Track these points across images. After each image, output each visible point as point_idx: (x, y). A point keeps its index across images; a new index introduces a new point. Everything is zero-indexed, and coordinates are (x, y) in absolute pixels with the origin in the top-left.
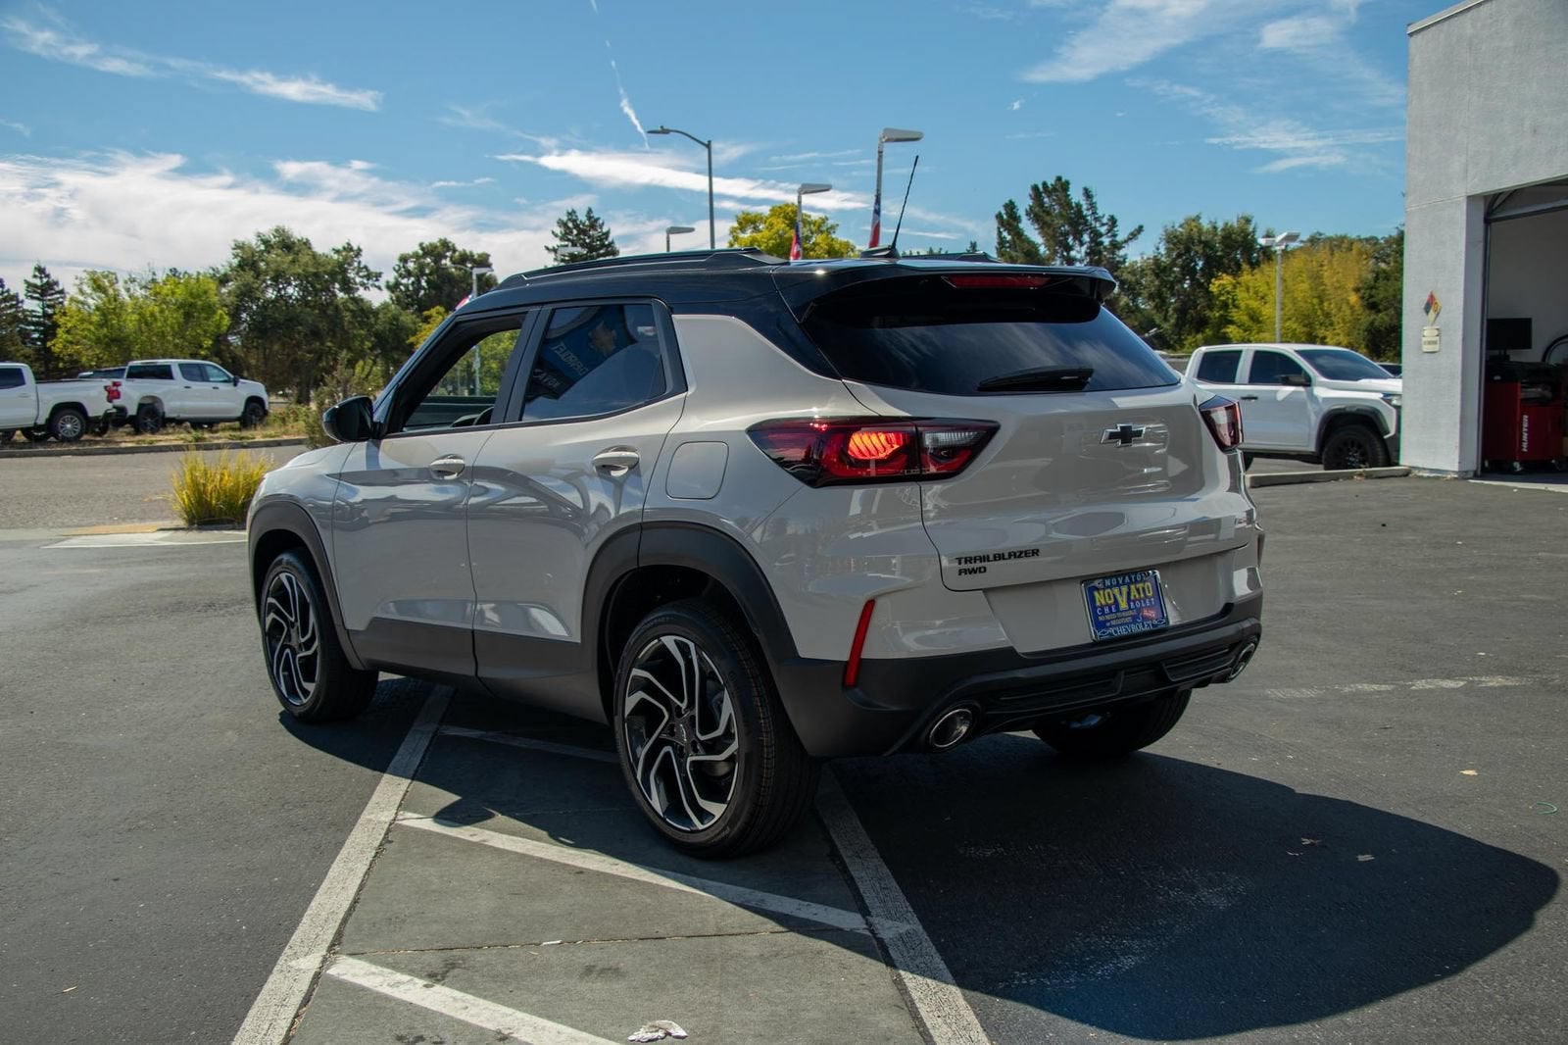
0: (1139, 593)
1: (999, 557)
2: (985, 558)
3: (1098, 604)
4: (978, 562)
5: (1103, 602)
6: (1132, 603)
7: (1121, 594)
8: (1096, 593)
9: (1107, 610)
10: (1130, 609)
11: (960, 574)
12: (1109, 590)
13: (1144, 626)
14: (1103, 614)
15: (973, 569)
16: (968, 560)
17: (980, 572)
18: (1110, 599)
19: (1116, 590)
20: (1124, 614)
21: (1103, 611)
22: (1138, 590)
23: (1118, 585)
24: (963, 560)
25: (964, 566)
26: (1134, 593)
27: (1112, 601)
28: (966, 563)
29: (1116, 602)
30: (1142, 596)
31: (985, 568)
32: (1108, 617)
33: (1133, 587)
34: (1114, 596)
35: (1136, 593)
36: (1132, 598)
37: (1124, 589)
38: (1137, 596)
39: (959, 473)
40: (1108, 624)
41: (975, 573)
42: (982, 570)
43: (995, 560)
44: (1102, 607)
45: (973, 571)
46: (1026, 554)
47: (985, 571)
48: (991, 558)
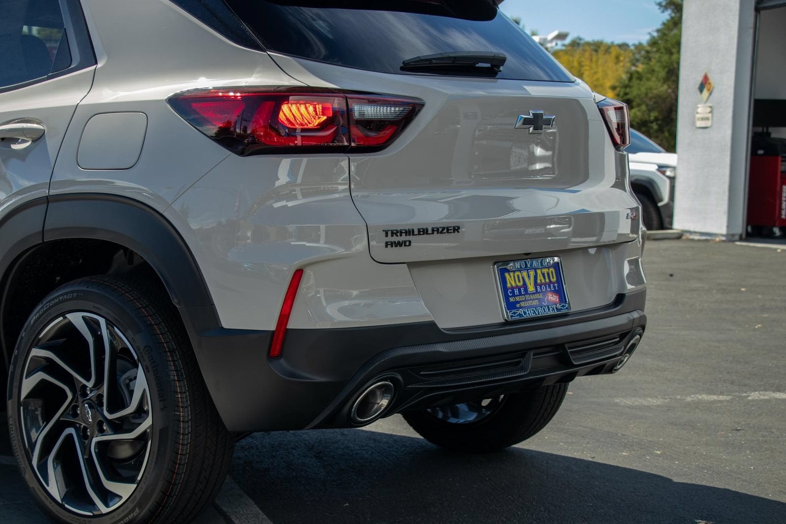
0: (544, 278)
1: (423, 231)
2: (409, 232)
3: (509, 285)
4: (404, 235)
5: (514, 285)
6: (538, 288)
7: (529, 276)
8: (507, 275)
9: (516, 291)
10: (537, 292)
11: (386, 247)
12: (519, 273)
13: (549, 310)
14: (514, 295)
15: (399, 242)
16: (394, 233)
17: (405, 245)
18: (519, 281)
19: (525, 274)
20: (532, 297)
21: (513, 292)
22: (543, 275)
23: (526, 269)
24: (390, 233)
25: (390, 239)
26: (540, 278)
27: (521, 283)
28: (392, 236)
29: (524, 283)
30: (547, 280)
31: (410, 242)
32: (518, 299)
33: (539, 272)
34: (523, 278)
35: (542, 278)
36: (539, 281)
37: (532, 273)
38: (543, 281)
39: (385, 148)
40: (518, 306)
41: (401, 246)
42: (407, 244)
43: (419, 234)
44: (513, 288)
45: (399, 244)
46: (448, 230)
47: (410, 245)
48: (416, 232)
